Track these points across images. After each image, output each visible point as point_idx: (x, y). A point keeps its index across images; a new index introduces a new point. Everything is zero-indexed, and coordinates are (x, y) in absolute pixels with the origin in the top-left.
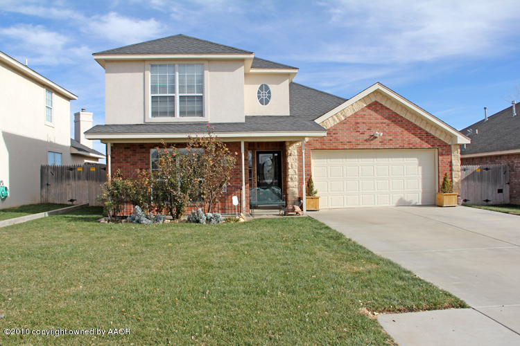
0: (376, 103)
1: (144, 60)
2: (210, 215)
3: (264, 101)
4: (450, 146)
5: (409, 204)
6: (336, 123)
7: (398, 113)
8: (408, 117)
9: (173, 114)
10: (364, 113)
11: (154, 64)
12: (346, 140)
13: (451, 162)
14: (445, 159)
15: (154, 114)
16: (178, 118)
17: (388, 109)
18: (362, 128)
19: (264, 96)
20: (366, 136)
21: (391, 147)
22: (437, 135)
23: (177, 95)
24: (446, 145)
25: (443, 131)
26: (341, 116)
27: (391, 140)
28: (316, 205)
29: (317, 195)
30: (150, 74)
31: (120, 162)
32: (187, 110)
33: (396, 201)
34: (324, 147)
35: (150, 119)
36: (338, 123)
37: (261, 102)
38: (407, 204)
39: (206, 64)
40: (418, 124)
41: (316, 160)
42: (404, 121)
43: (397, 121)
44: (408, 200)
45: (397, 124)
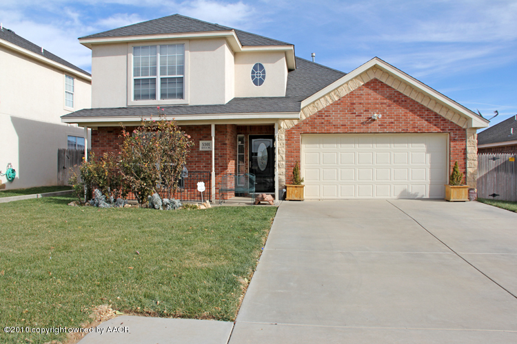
0: (375, 81)
1: (127, 43)
2: (166, 200)
3: (258, 81)
4: (465, 130)
5: (414, 198)
6: (328, 104)
7: (401, 92)
8: (413, 96)
9: (154, 96)
10: (362, 92)
11: (136, 46)
12: (340, 122)
13: (466, 149)
14: (459, 145)
15: (137, 97)
16: (159, 101)
17: (389, 87)
18: (358, 109)
19: (258, 77)
20: (363, 119)
21: (393, 130)
22: (449, 117)
23: (159, 77)
24: (460, 129)
25: (455, 112)
26: (335, 96)
27: (392, 123)
28: (301, 194)
29: (302, 183)
30: (132, 56)
31: (104, 146)
32: (167, 93)
33: (398, 193)
34: (315, 131)
35: (133, 102)
36: (332, 104)
37: (256, 83)
38: (412, 197)
39: (187, 44)
40: (425, 104)
41: (307, 145)
42: (408, 101)
43: (400, 101)
44: (413, 193)
45: (399, 104)
